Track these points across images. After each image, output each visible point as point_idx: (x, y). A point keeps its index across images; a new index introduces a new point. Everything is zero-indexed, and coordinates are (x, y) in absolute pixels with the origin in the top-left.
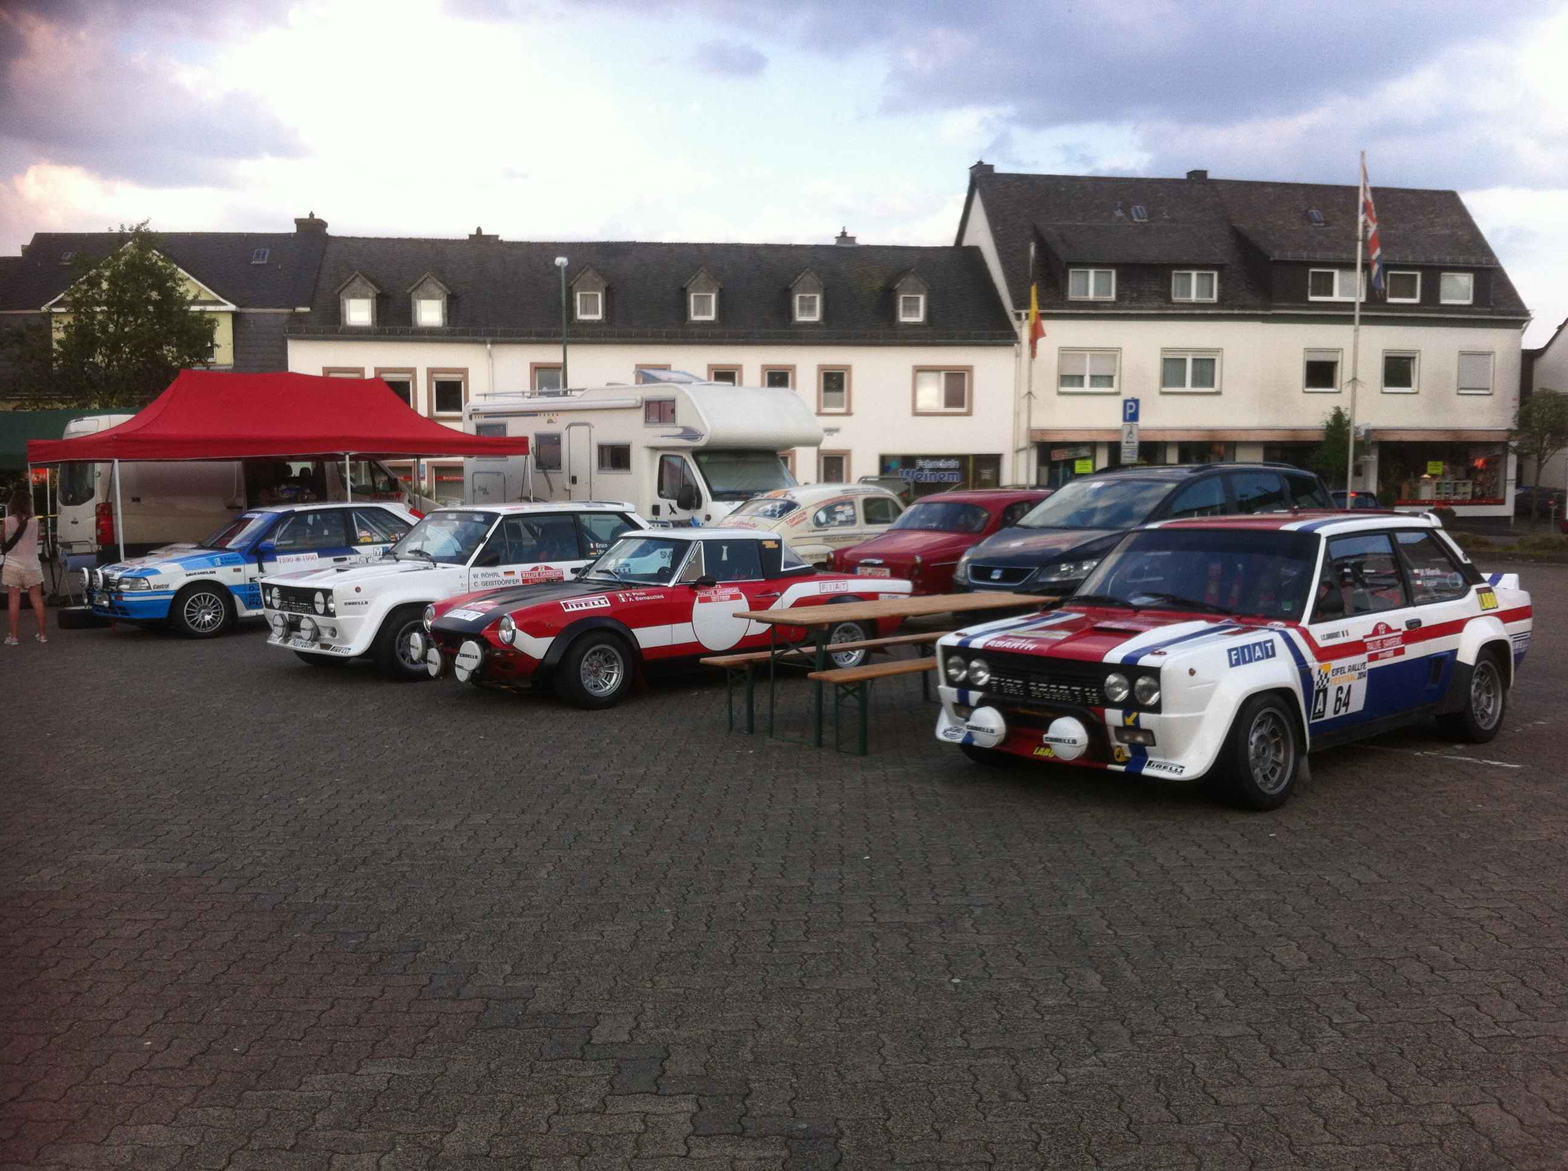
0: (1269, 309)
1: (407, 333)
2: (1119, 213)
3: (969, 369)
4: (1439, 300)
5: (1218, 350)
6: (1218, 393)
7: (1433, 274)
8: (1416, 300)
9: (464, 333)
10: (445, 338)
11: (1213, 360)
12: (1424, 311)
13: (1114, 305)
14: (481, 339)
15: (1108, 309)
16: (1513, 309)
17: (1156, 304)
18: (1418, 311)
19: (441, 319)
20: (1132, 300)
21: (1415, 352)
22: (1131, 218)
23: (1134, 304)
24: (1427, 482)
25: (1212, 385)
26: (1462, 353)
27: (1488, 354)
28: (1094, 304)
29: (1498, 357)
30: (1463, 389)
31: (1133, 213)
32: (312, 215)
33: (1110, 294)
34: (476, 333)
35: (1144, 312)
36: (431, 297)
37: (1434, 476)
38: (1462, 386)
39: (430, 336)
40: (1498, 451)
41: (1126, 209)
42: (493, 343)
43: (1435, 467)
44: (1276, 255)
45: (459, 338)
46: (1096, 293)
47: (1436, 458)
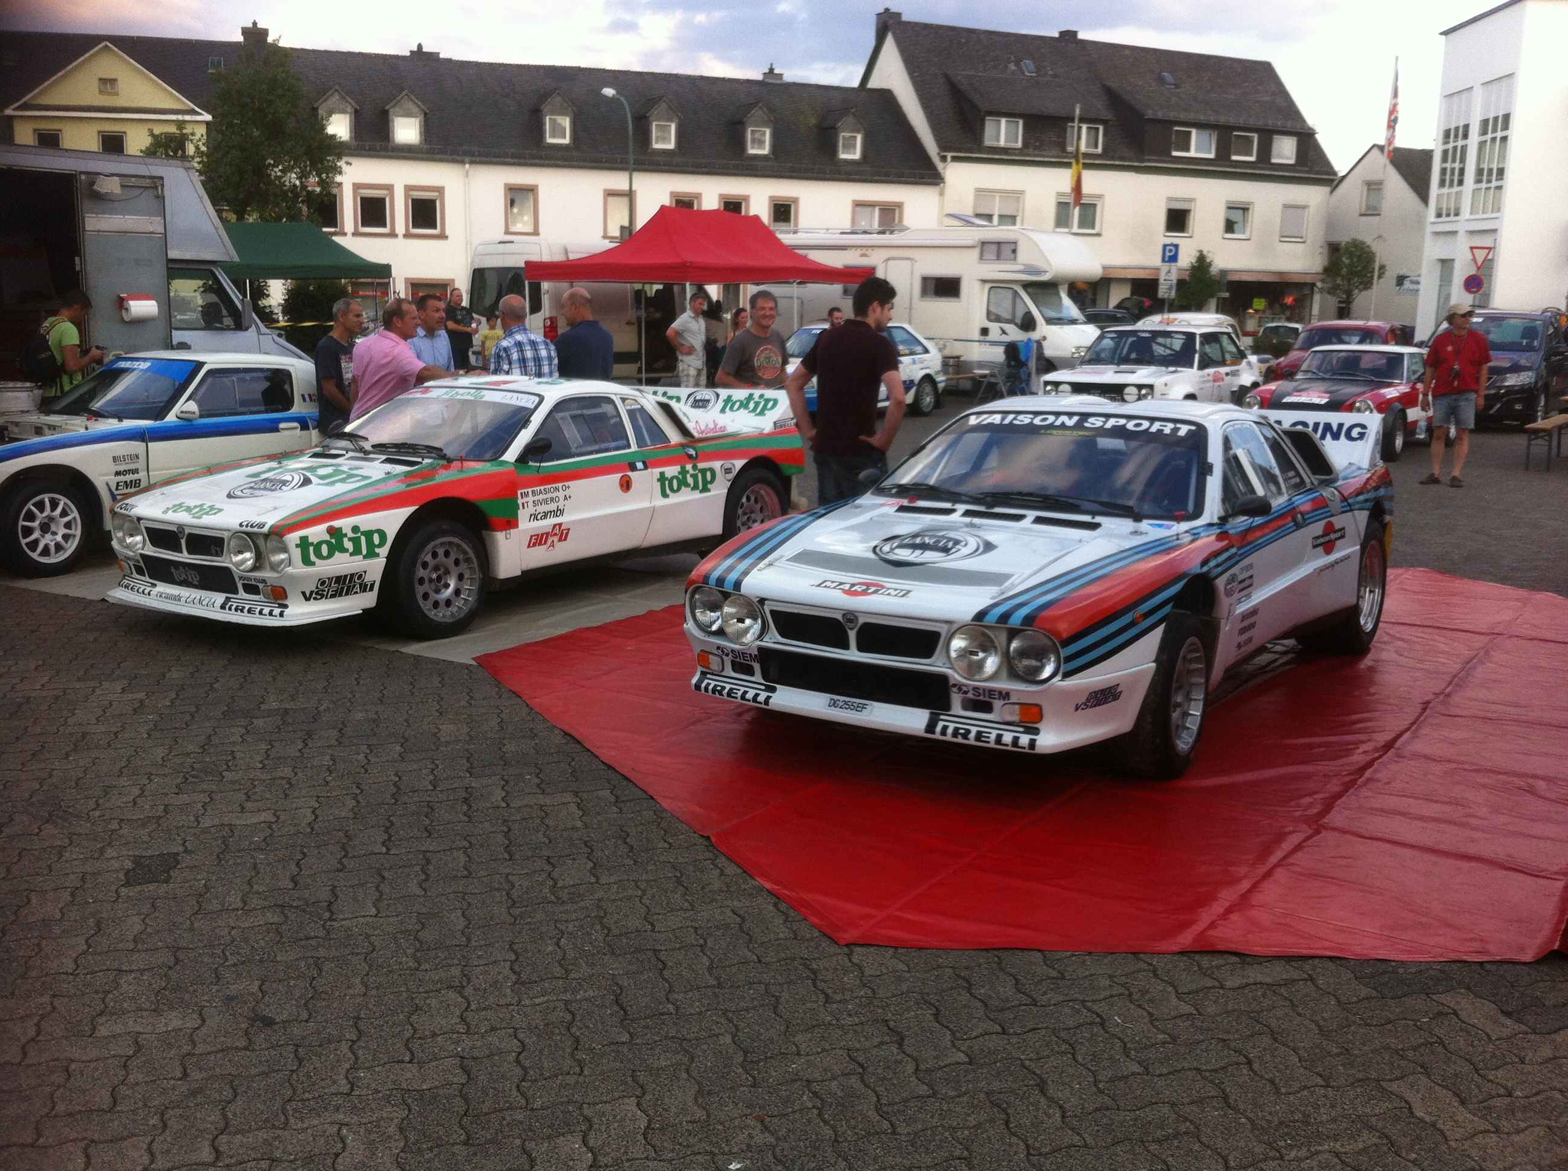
0: (1142, 162)
1: (386, 149)
2: (1012, 67)
3: (900, 205)
4: (1269, 159)
5: (1100, 197)
6: (1098, 235)
7: (1267, 136)
8: (1252, 159)
9: (442, 152)
10: (425, 156)
11: (1095, 205)
12: (1259, 168)
13: (1020, 151)
14: (459, 158)
15: (1016, 155)
16: (1325, 169)
17: (1055, 153)
18: (1254, 168)
19: (418, 137)
20: (1035, 148)
21: (1249, 203)
22: (1023, 73)
23: (1036, 152)
24: (1251, 316)
25: (1093, 228)
26: (1286, 206)
27: (1304, 207)
28: (1005, 151)
29: (1311, 209)
30: (1284, 237)
31: (1024, 68)
32: (255, 24)
33: (1017, 142)
34: (454, 152)
35: (1046, 159)
36: (408, 114)
37: (1257, 311)
38: (1285, 234)
39: (406, 153)
40: (1306, 291)
41: (1018, 63)
42: (471, 163)
43: (1259, 303)
44: (1149, 114)
45: (438, 156)
46: (1006, 141)
47: (1260, 295)
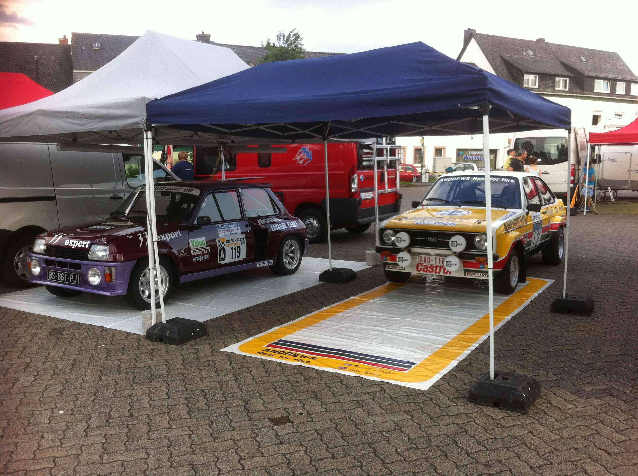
2: (524, 53)
13: (538, 90)
17: (550, 90)
23: (544, 90)
31: (529, 54)
32: (203, 32)
33: (536, 85)
35: (548, 93)
41: (526, 51)
44: (587, 74)
46: (532, 85)
